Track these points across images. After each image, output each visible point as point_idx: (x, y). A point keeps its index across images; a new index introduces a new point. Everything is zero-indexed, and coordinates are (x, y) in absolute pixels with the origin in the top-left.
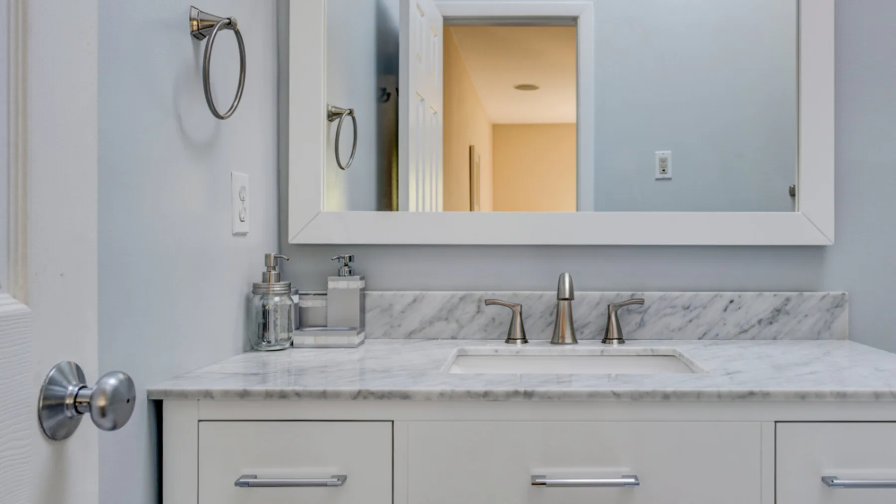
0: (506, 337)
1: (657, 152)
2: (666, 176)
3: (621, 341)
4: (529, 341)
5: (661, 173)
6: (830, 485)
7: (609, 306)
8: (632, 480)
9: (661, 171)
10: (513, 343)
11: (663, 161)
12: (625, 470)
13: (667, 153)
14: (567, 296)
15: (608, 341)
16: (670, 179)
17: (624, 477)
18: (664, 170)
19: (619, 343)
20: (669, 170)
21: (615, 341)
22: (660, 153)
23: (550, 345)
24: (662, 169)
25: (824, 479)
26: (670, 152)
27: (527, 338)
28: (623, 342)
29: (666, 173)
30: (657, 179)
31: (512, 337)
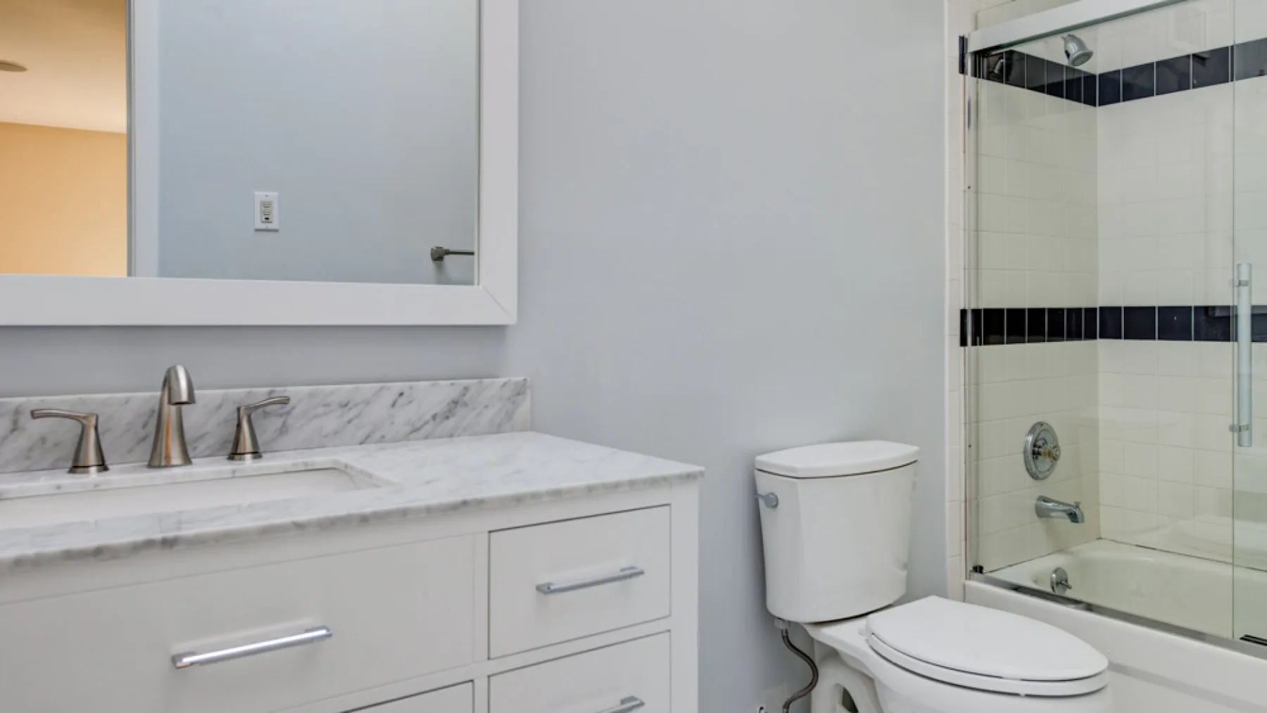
0: (70, 464)
1: (257, 193)
2: (270, 226)
3: (257, 454)
4: (110, 467)
5: (263, 222)
6: (546, 593)
7: (239, 409)
8: (323, 632)
9: (264, 220)
10: (84, 472)
11: (266, 205)
12: (308, 621)
13: (272, 195)
14: (184, 398)
15: (237, 457)
16: (276, 231)
17: (307, 631)
18: (267, 219)
19: (255, 458)
20: (275, 217)
21: (248, 457)
22: (260, 195)
23: (146, 469)
24: (264, 217)
25: (539, 588)
26: (276, 194)
27: (107, 463)
28: (260, 457)
29: (271, 222)
30: (257, 230)
31: (81, 464)
